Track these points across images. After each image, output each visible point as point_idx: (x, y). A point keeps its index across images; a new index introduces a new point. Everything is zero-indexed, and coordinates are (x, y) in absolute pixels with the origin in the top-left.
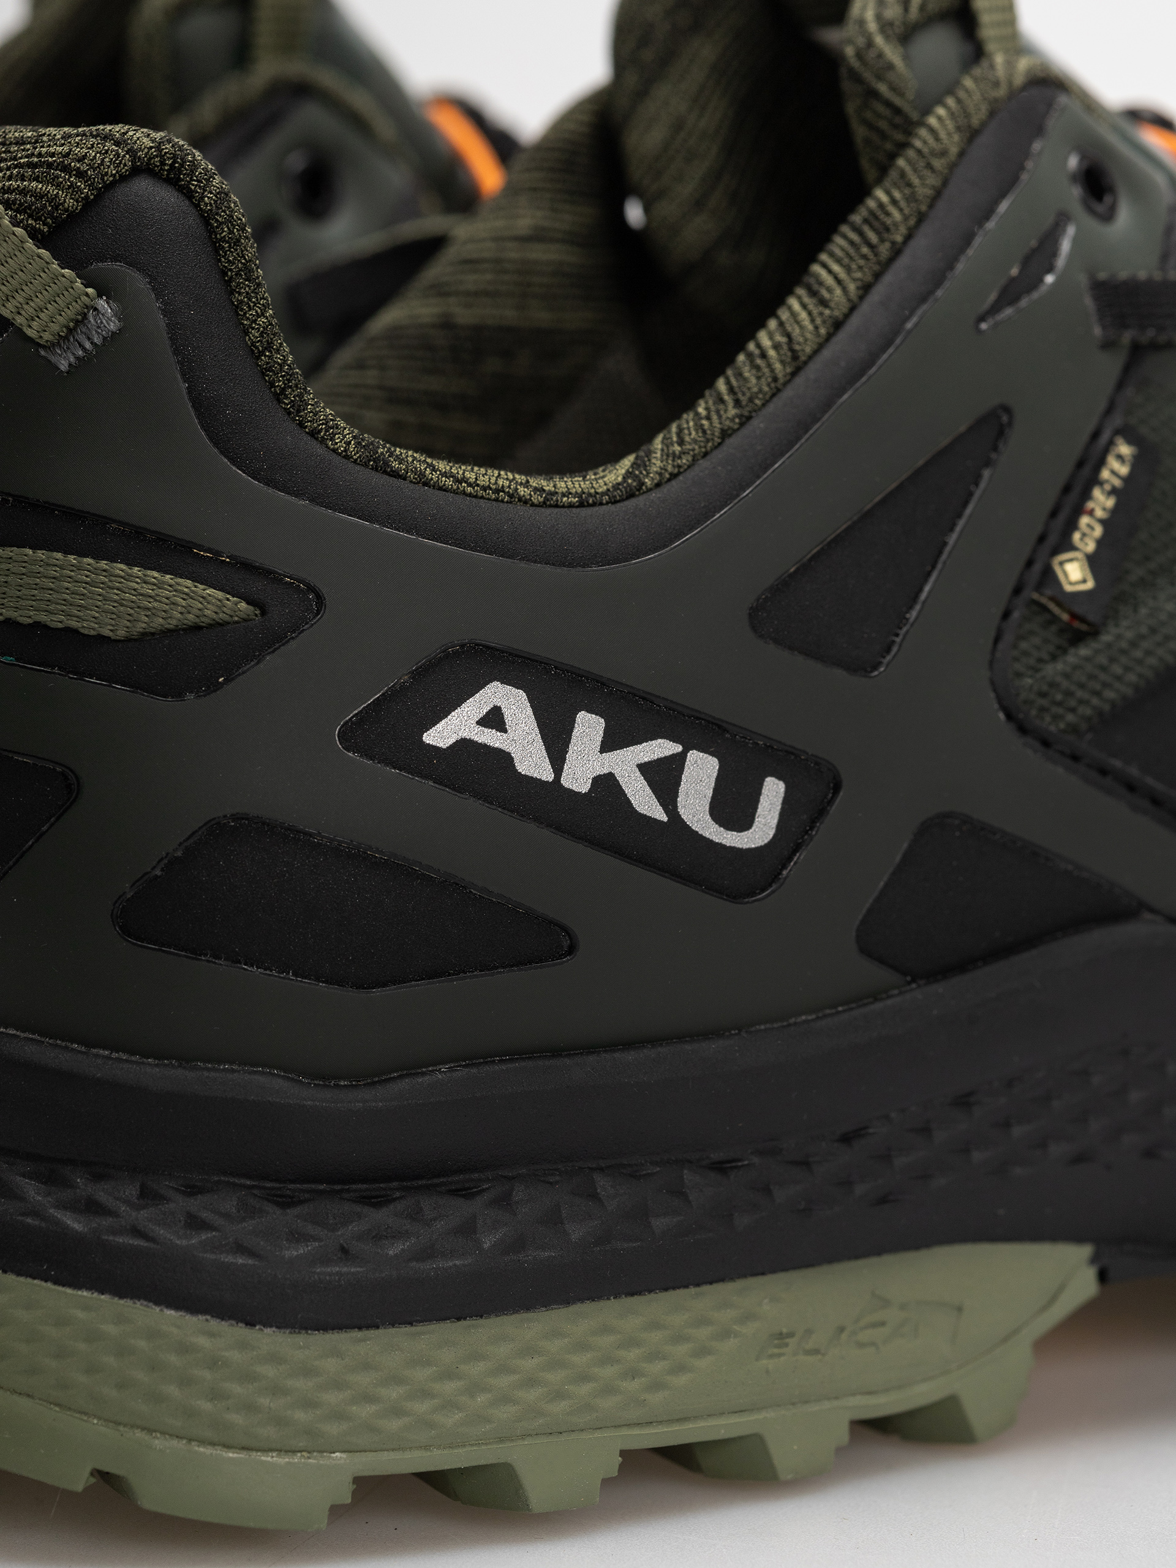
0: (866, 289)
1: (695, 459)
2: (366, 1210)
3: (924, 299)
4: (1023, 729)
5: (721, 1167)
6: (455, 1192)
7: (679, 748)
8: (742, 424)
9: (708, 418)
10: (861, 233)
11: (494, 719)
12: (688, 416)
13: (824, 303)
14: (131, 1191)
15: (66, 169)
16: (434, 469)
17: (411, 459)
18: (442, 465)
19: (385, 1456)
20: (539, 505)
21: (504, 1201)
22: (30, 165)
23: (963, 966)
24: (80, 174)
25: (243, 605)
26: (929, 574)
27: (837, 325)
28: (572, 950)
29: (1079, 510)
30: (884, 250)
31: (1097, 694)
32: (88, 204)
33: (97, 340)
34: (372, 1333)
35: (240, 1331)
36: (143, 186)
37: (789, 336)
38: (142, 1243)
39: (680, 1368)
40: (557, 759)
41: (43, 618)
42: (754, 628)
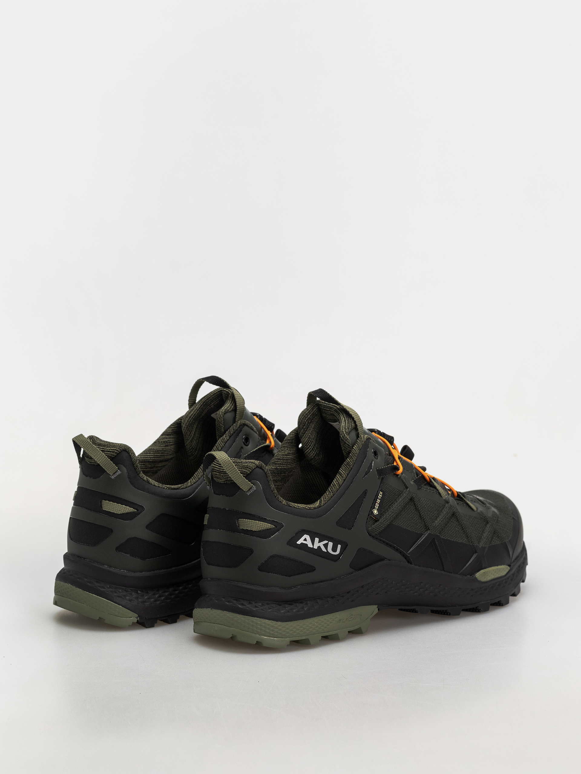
0: (348, 474)
1: (328, 501)
2: (290, 606)
3: (356, 476)
4: (370, 535)
5: (333, 597)
6: (301, 603)
7: (328, 542)
8: (333, 496)
9: (329, 495)
10: (347, 466)
11: (305, 540)
12: (325, 494)
13: (342, 477)
14: (261, 604)
15: (248, 468)
16: (295, 505)
17: (292, 504)
18: (296, 504)
19: (293, 638)
20: (309, 509)
21: (307, 604)
22: (242, 467)
23: (362, 568)
24: (250, 468)
25: (274, 526)
26: (358, 515)
27: (345, 480)
28: (315, 570)
29: (376, 503)
30: (350, 468)
31: (379, 529)
32: (251, 472)
33: (253, 491)
34: (292, 622)
35: (276, 622)
36: (257, 469)
37: (338, 482)
38: (263, 611)
39: (328, 625)
40: (313, 544)
41: (247, 529)
42: (337, 525)
